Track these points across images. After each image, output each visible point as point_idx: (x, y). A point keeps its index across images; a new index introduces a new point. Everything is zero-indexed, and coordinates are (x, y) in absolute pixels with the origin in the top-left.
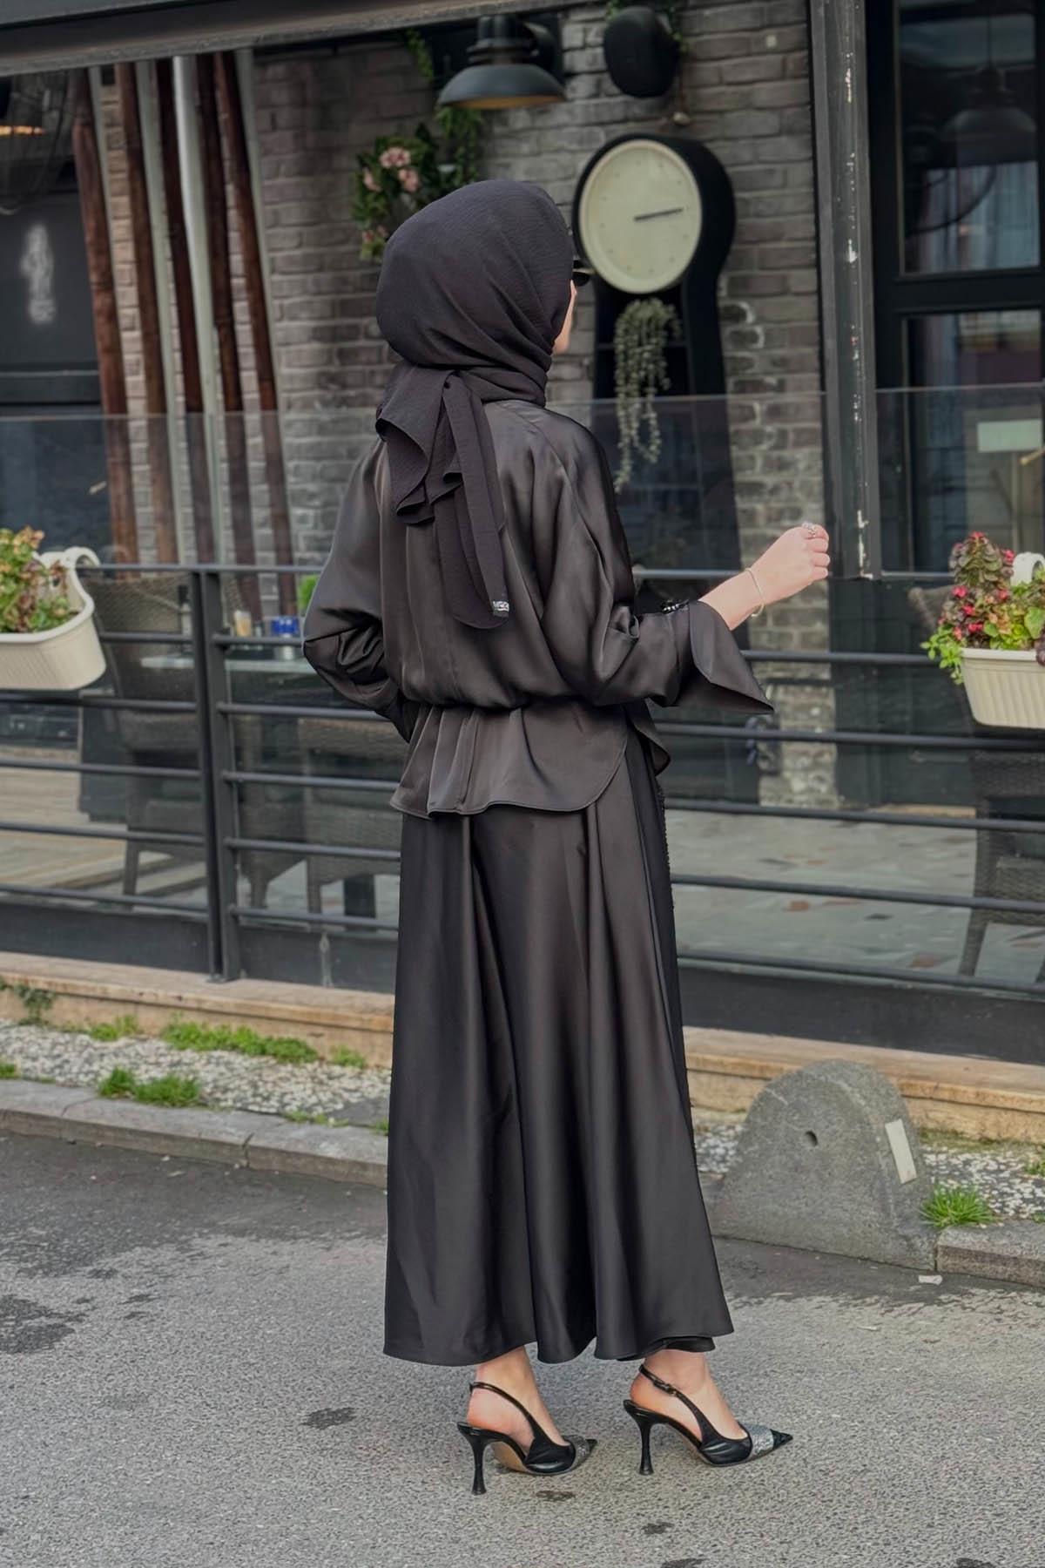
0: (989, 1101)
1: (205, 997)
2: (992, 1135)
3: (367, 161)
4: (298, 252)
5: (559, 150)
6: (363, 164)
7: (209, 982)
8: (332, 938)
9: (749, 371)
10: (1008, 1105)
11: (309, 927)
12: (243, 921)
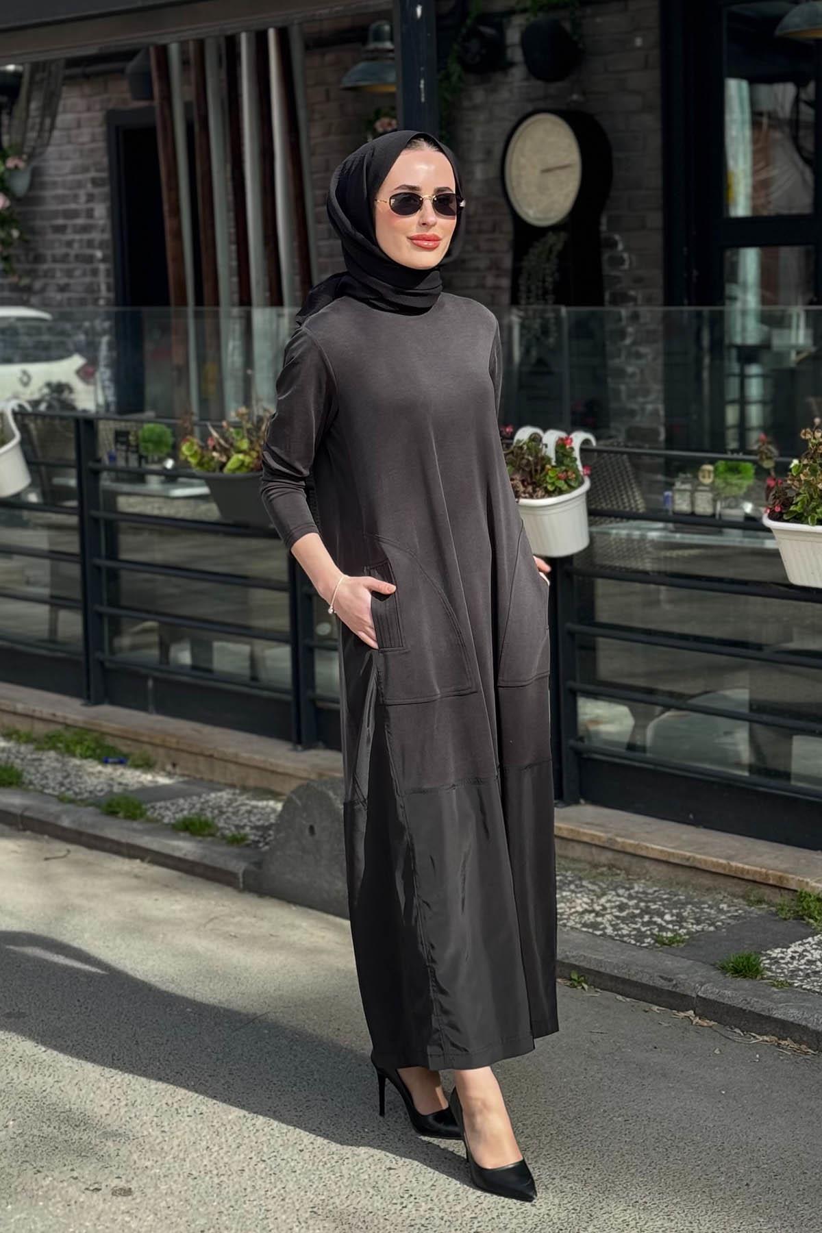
1: (68, 715)
8: (156, 680)
9: (619, 286)
11: (144, 671)
12: (107, 665)
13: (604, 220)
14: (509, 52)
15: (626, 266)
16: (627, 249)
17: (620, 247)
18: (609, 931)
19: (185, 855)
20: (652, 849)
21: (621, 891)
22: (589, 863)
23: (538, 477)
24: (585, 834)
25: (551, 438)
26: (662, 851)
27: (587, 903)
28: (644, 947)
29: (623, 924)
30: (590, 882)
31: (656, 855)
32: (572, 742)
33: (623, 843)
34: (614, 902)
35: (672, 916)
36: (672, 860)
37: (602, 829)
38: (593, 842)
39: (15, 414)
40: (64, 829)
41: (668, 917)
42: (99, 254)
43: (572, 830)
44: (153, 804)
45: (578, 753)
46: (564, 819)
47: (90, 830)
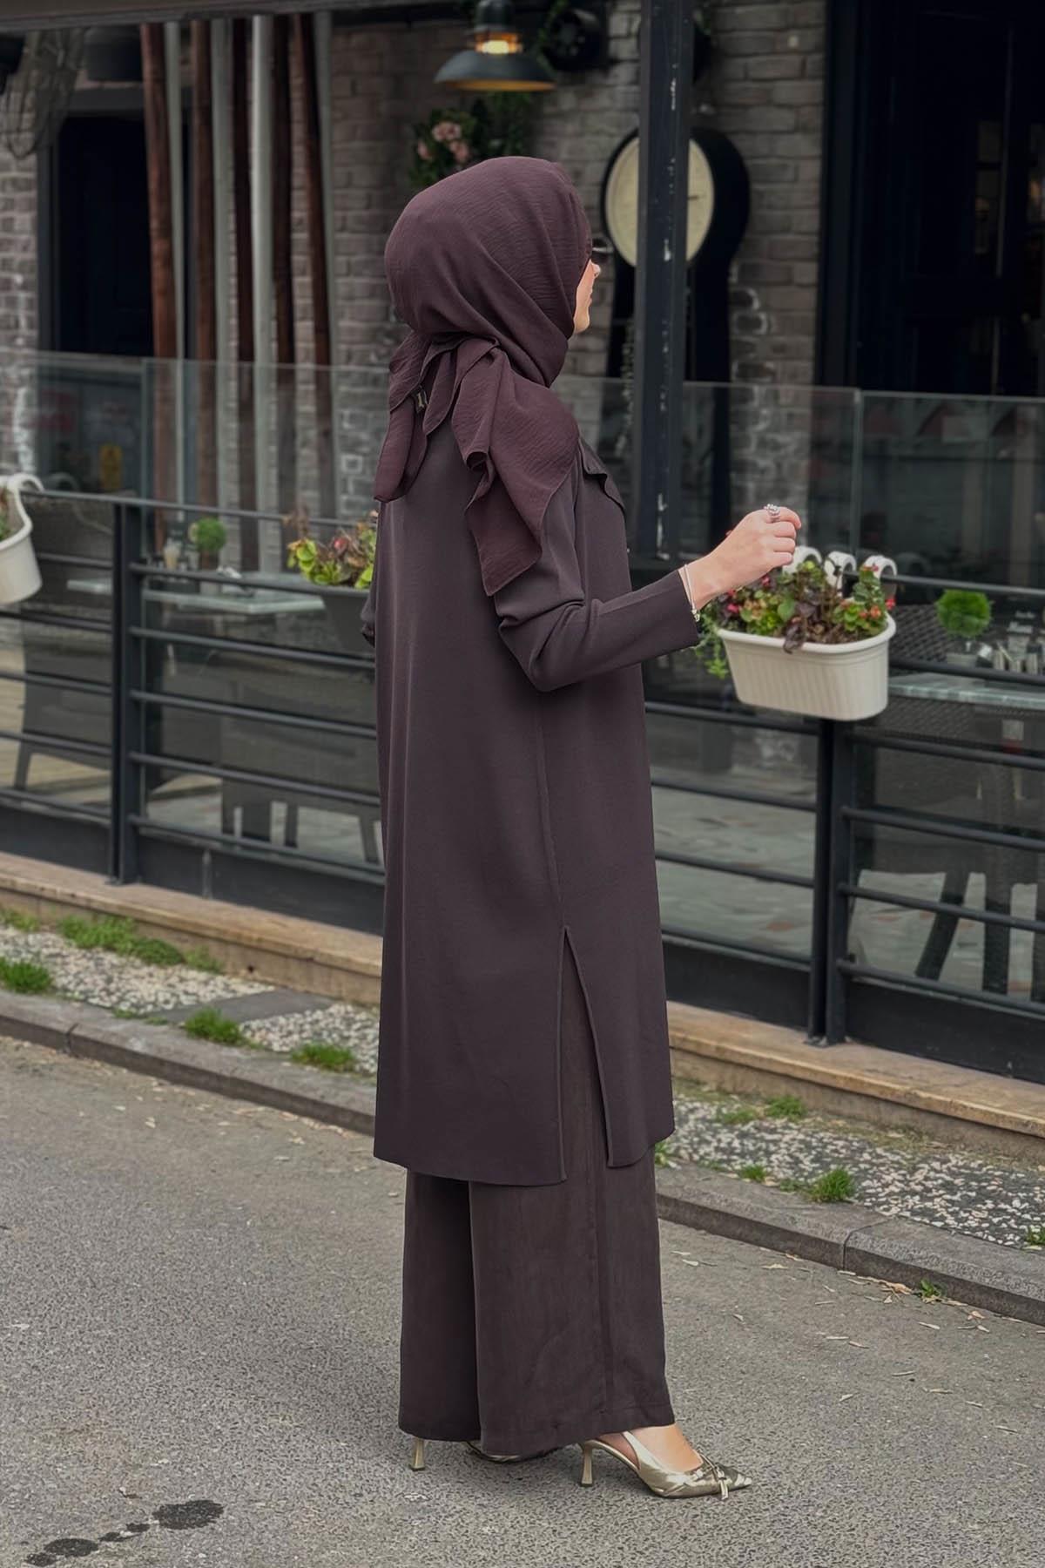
0: (728, 1056)
1: (93, 897)
2: (728, 1087)
3: (423, 131)
4: (365, 213)
5: (598, 133)
6: (418, 135)
7: (107, 883)
8: (214, 853)
9: (751, 356)
10: (742, 1061)
11: (196, 841)
12: (143, 831)
15: (764, 330)
16: (764, 309)
17: (756, 304)
18: (951, 1221)
19: (323, 1097)
20: (972, 1108)
21: (936, 1165)
22: (875, 1123)
23: (829, 615)
24: (871, 1085)
26: (986, 1113)
27: (899, 1181)
28: (1009, 1246)
29: (965, 1212)
30: (886, 1151)
31: (977, 1117)
32: (840, 962)
33: (930, 1098)
34: (936, 1179)
35: (1022, 1202)
36: (1001, 1125)
37: (892, 1078)
38: (883, 1097)
39: (22, 494)
40: (135, 1054)
41: (1016, 1203)
42: (18, 279)
43: (851, 1079)
44: (247, 1023)
45: (847, 976)
46: (834, 1063)
47: (175, 1059)
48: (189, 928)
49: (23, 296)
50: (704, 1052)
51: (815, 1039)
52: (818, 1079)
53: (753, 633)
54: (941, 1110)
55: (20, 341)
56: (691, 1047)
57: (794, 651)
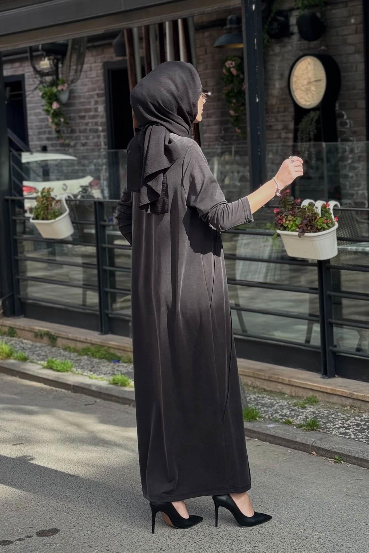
0: (292, 383)
1: (93, 339)
2: (294, 394)
3: (223, 64)
7: (100, 334)
9: (345, 136)
10: (297, 385)
11: (127, 318)
12: (110, 316)
13: (337, 105)
14: (291, 28)
15: (348, 126)
16: (348, 118)
17: (345, 117)
18: (353, 436)
21: (357, 418)
22: (341, 405)
23: (313, 223)
24: (338, 391)
25: (319, 204)
27: (341, 423)
29: (359, 433)
30: (342, 414)
32: (331, 348)
33: (357, 395)
34: (354, 423)
37: (347, 388)
38: (343, 395)
39: (66, 200)
40: (93, 391)
42: (100, 128)
43: (332, 389)
45: (334, 353)
46: (328, 384)
47: (105, 392)
48: (122, 348)
49: (102, 134)
50: (284, 382)
51: (324, 376)
52: (322, 390)
53: (288, 231)
54: (361, 399)
55: (102, 150)
56: (280, 381)
57: (302, 236)
